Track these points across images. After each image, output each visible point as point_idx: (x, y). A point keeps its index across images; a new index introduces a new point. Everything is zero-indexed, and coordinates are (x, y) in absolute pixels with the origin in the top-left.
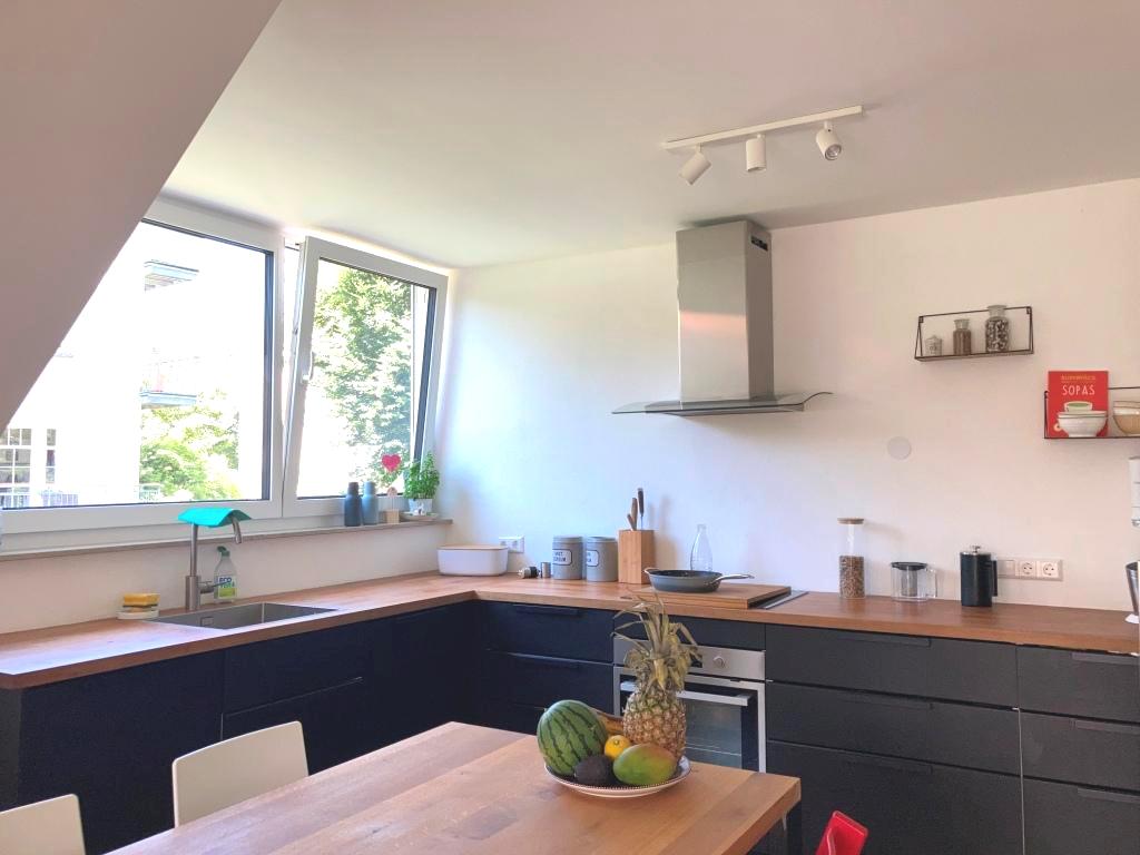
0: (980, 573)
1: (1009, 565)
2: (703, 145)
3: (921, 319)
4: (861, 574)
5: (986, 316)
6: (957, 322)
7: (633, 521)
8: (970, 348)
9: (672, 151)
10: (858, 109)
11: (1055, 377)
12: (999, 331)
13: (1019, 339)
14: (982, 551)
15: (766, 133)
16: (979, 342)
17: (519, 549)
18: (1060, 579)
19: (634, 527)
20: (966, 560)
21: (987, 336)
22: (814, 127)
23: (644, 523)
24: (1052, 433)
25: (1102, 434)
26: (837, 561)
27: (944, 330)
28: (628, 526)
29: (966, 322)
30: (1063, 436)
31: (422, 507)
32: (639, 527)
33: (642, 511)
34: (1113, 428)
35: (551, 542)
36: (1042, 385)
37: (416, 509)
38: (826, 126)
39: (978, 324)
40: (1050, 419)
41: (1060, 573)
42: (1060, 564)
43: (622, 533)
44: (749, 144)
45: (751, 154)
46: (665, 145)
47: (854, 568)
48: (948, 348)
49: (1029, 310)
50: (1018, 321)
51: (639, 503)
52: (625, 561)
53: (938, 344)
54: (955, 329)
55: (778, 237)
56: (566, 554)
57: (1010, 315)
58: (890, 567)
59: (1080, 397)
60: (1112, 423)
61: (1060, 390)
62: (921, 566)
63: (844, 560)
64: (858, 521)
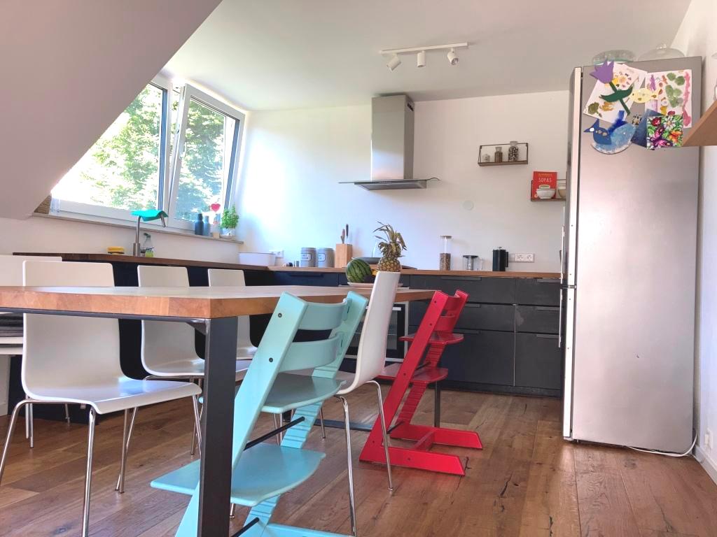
0: (501, 258)
1: (513, 256)
2: (398, 54)
3: (481, 147)
4: (449, 261)
5: (509, 146)
6: (497, 148)
7: (343, 238)
8: (501, 158)
9: (383, 55)
10: (466, 44)
11: (536, 174)
12: (514, 152)
13: (522, 157)
14: (503, 248)
15: (426, 51)
16: (505, 158)
17: (281, 256)
18: (533, 262)
19: (343, 243)
20: (495, 252)
21: (509, 155)
22: (447, 50)
23: (347, 241)
24: (534, 198)
25: (554, 198)
26: (439, 256)
27: (490, 152)
28: (341, 242)
29: (501, 148)
30: (538, 199)
31: (230, 232)
32: (345, 243)
33: (347, 235)
34: (558, 196)
35: (299, 251)
36: (530, 177)
37: (227, 233)
38: (452, 50)
39: (505, 150)
40: (533, 192)
41: (534, 259)
42: (534, 255)
43: (338, 245)
44: (419, 55)
45: (420, 60)
46: (380, 52)
47: (447, 258)
48: (492, 159)
49: (527, 145)
50: (522, 149)
51: (346, 231)
52: (339, 259)
53: (488, 158)
54: (495, 151)
55: (418, 105)
56: (308, 256)
57: (519, 147)
58: (462, 258)
59: (545, 183)
60: (557, 195)
61: (539, 179)
62: (476, 257)
63: (442, 255)
64: (449, 237)
